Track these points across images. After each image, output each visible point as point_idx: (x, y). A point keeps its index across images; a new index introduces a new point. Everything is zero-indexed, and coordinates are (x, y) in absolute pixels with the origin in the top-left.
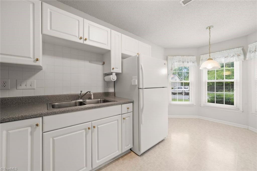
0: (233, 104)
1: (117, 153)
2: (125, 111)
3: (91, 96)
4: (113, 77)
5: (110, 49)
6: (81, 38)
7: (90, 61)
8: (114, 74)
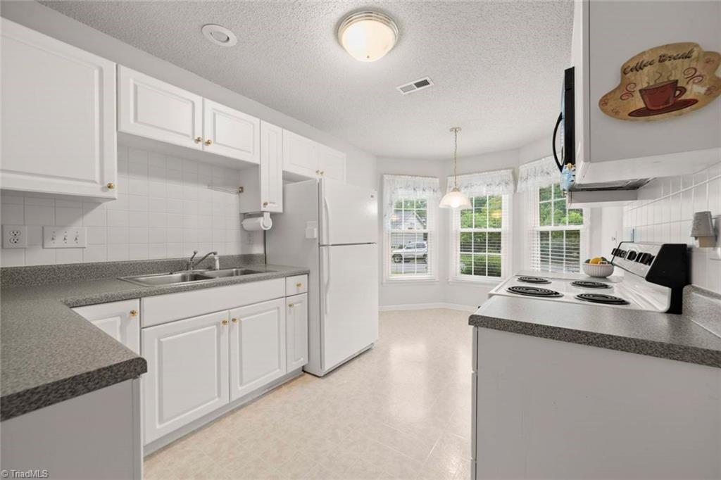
0: (499, 275)
1: (279, 373)
2: (292, 290)
3: (215, 264)
4: (266, 223)
5: (259, 163)
6: (198, 140)
7: (211, 185)
8: (267, 215)
